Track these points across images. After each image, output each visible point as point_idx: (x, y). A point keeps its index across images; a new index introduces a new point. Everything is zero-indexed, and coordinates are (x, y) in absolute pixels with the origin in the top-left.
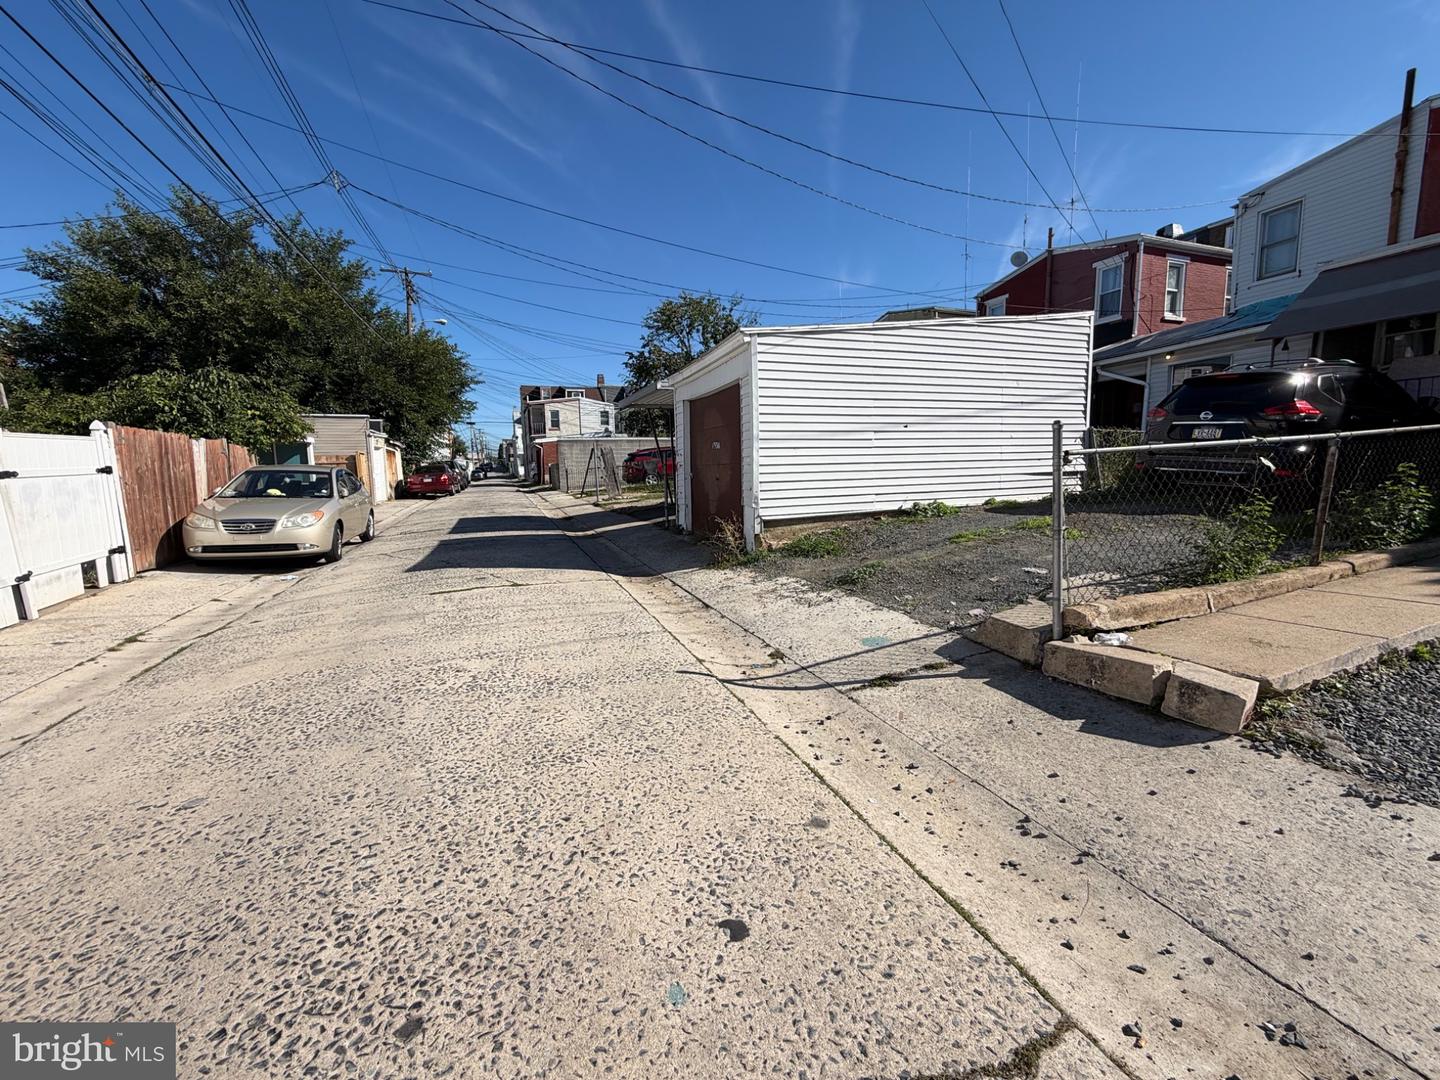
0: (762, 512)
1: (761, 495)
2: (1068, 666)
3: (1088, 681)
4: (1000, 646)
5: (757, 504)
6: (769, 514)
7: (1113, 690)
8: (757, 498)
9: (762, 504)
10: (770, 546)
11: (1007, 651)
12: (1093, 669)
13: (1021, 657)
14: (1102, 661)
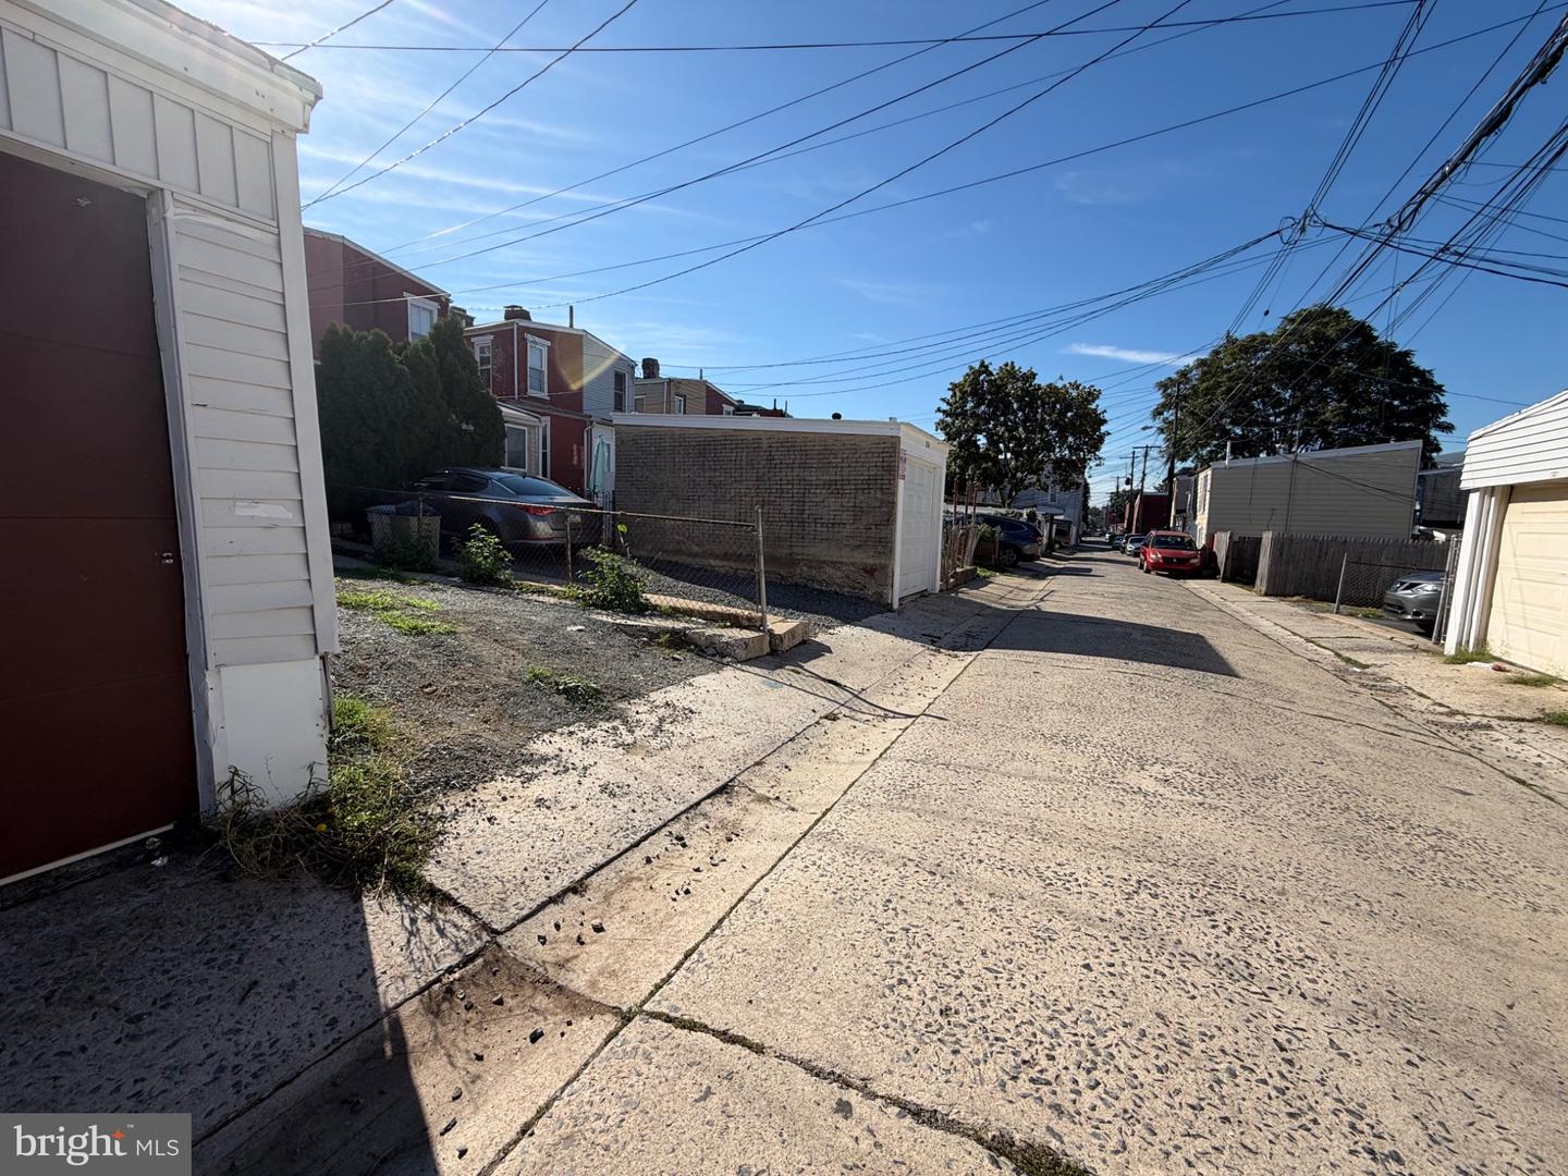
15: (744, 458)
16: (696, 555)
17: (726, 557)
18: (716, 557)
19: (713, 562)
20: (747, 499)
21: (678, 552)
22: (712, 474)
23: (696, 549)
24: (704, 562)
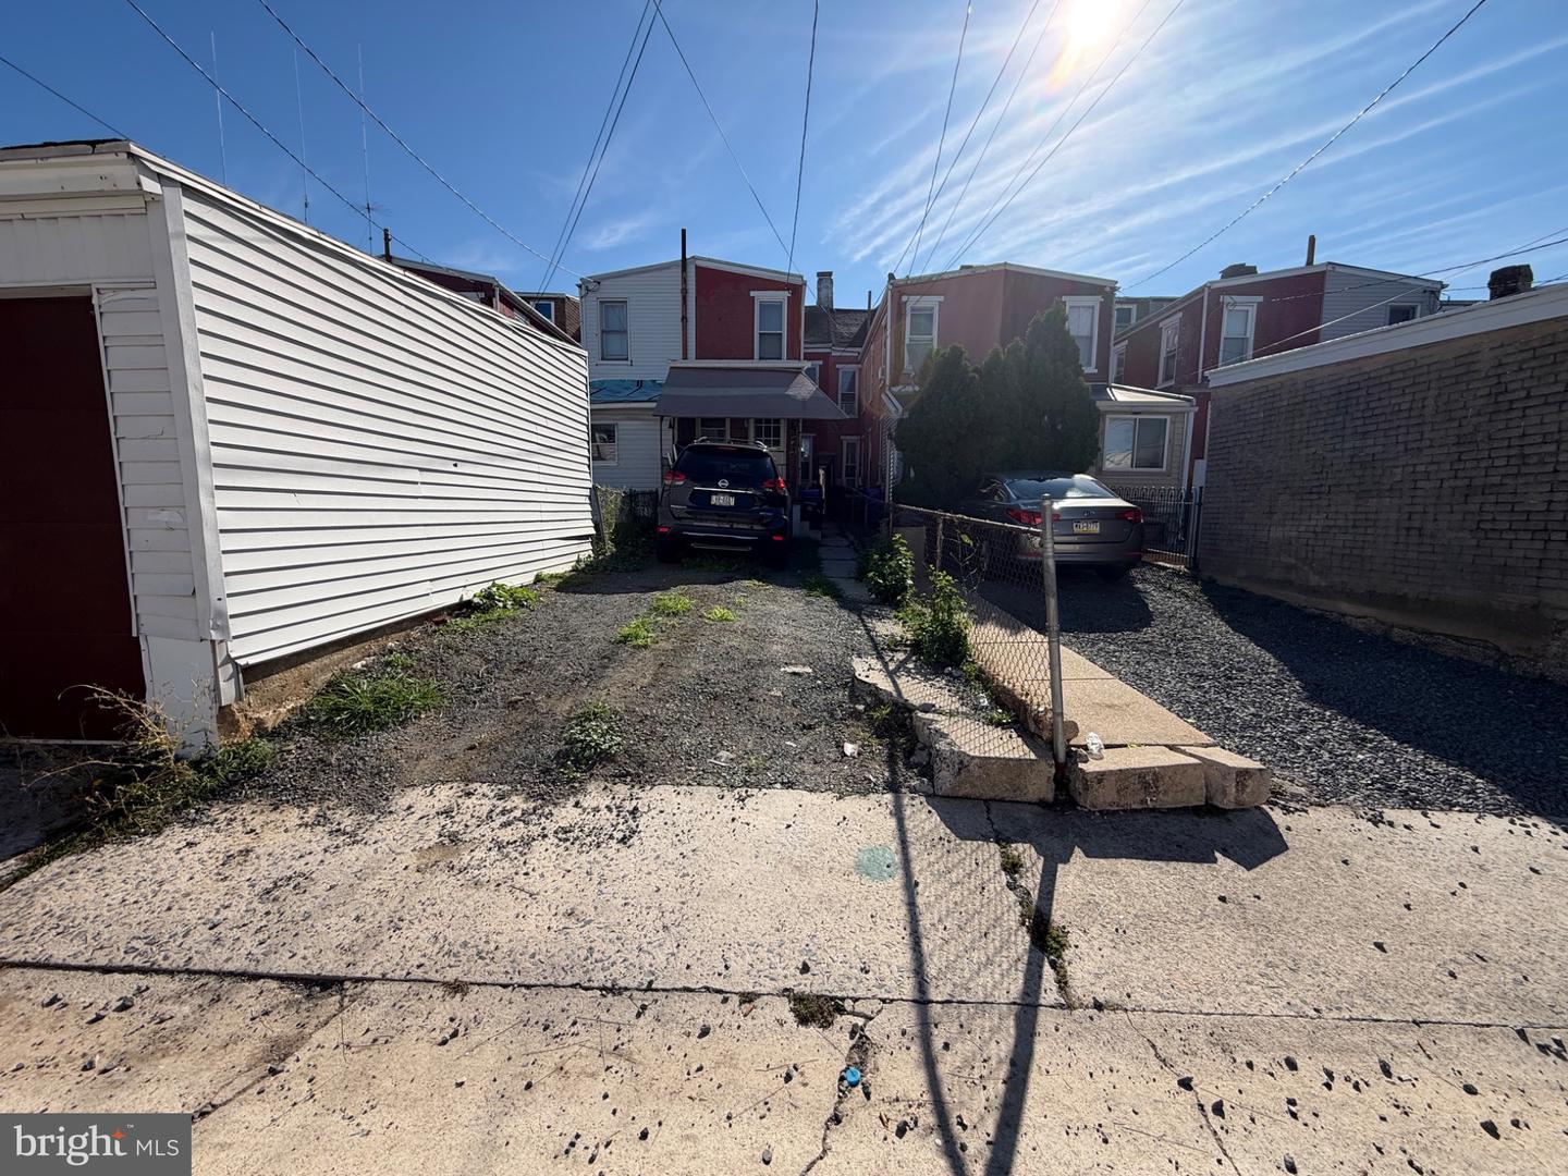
0: (236, 649)
1: (233, 606)
2: (1118, 792)
3: (1144, 801)
4: (999, 793)
5: (224, 629)
6: (249, 649)
7: (1168, 800)
8: (221, 614)
9: (236, 627)
10: (260, 723)
11: (1008, 795)
12: (1146, 786)
13: (1032, 796)
14: (1155, 774)
15: (1430, 402)
16: (1313, 591)
17: (1372, 598)
18: (1351, 596)
19: (1345, 607)
20: (1429, 485)
21: (1285, 583)
22: (1358, 444)
23: (1314, 580)
24: (1326, 604)
